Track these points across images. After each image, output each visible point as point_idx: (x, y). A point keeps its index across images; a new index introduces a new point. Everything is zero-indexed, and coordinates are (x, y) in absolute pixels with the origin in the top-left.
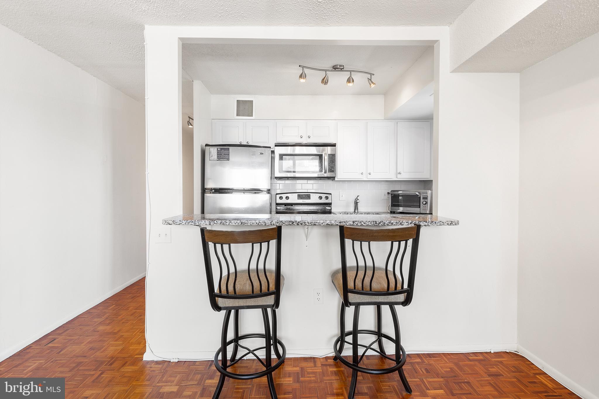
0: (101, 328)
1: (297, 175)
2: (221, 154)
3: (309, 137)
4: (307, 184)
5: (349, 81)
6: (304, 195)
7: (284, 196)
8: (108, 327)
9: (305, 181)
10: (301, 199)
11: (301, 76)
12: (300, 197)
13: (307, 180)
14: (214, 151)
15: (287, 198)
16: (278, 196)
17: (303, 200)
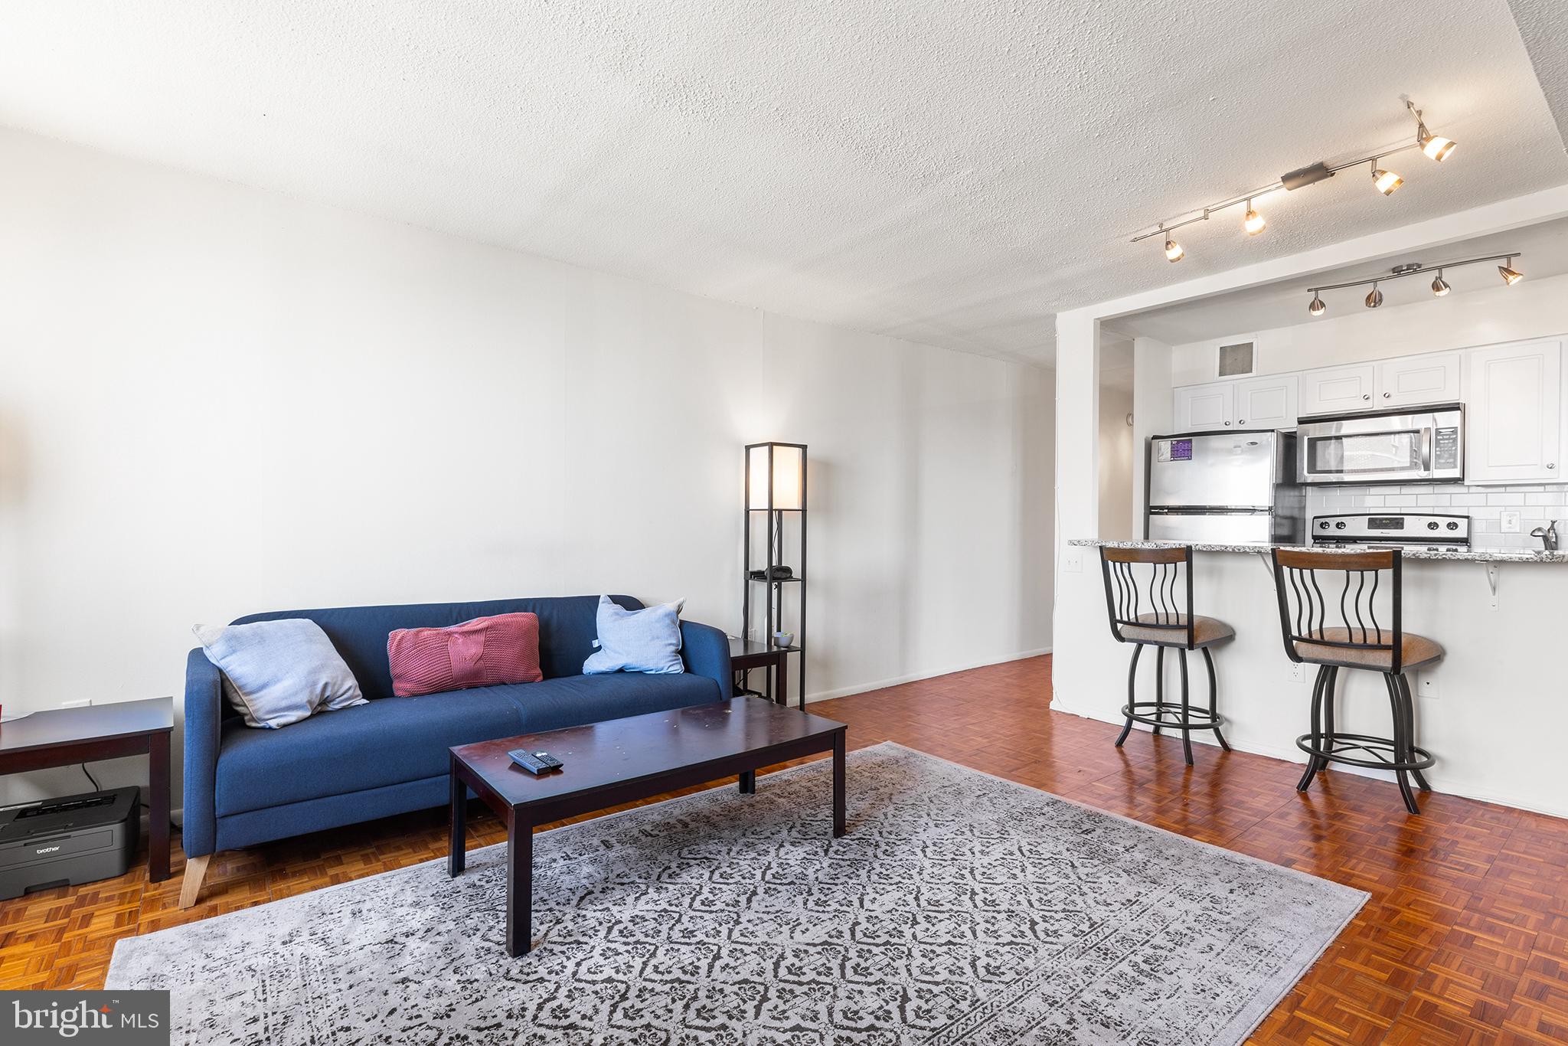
0: (1008, 680)
1: (1347, 478)
2: (1177, 451)
3: (1387, 396)
4: (1401, 494)
5: (1436, 287)
6: (1386, 519)
7: (1333, 522)
8: (1015, 681)
9: (1396, 490)
10: (1378, 527)
11: (1312, 307)
12: (1374, 523)
13: (1399, 487)
14: (1165, 446)
15: (1339, 526)
16: (1318, 522)
17: (1382, 530)
